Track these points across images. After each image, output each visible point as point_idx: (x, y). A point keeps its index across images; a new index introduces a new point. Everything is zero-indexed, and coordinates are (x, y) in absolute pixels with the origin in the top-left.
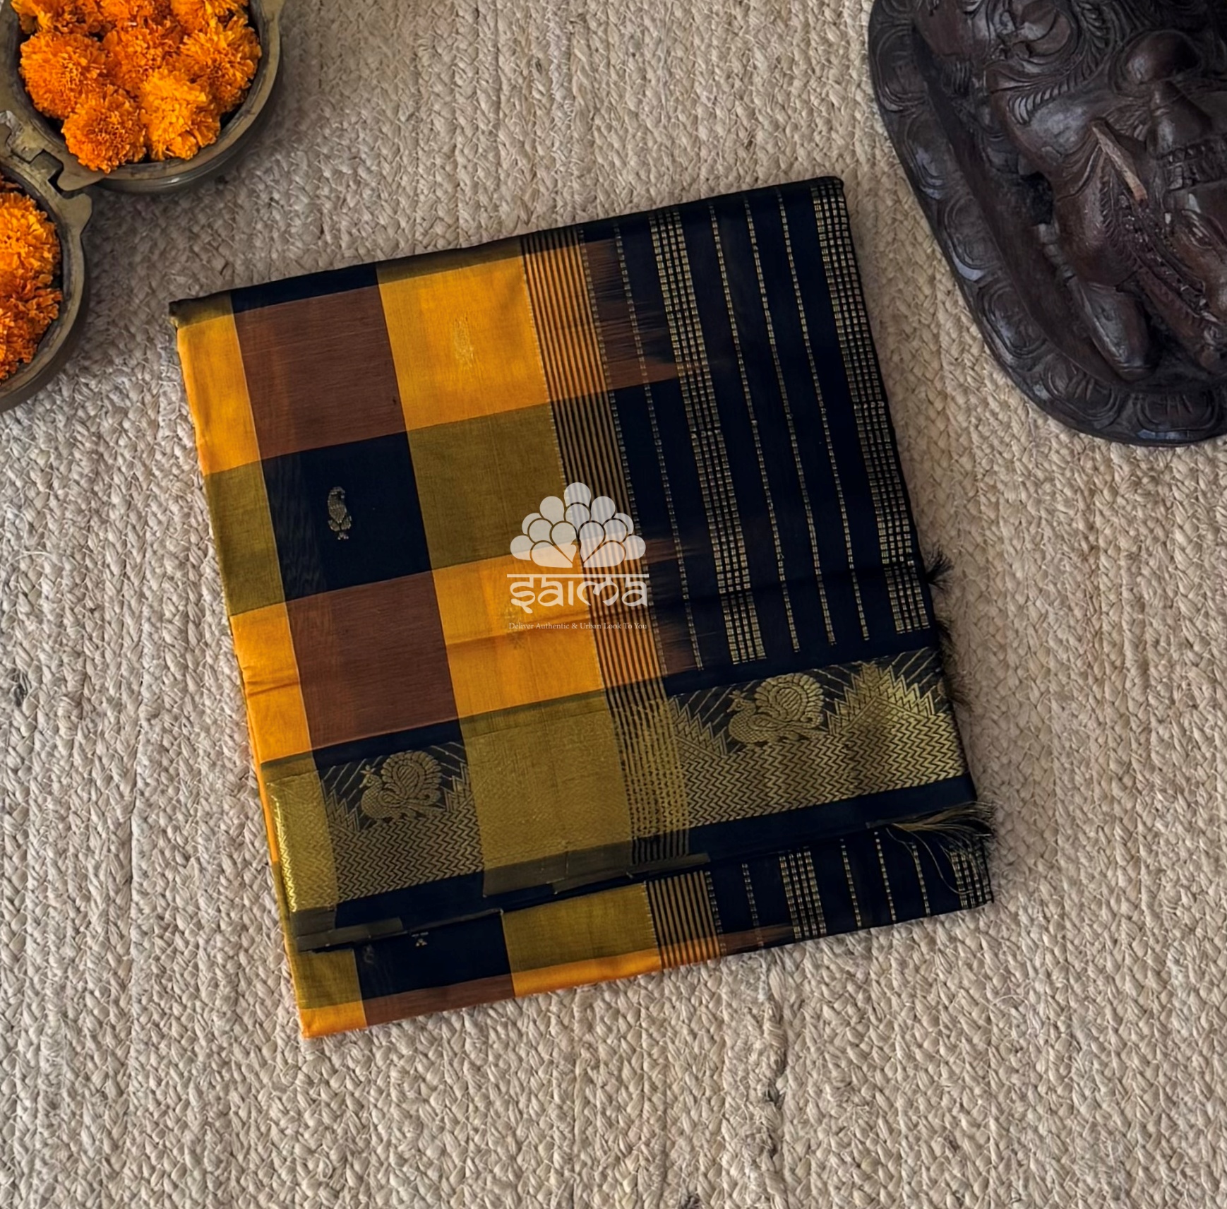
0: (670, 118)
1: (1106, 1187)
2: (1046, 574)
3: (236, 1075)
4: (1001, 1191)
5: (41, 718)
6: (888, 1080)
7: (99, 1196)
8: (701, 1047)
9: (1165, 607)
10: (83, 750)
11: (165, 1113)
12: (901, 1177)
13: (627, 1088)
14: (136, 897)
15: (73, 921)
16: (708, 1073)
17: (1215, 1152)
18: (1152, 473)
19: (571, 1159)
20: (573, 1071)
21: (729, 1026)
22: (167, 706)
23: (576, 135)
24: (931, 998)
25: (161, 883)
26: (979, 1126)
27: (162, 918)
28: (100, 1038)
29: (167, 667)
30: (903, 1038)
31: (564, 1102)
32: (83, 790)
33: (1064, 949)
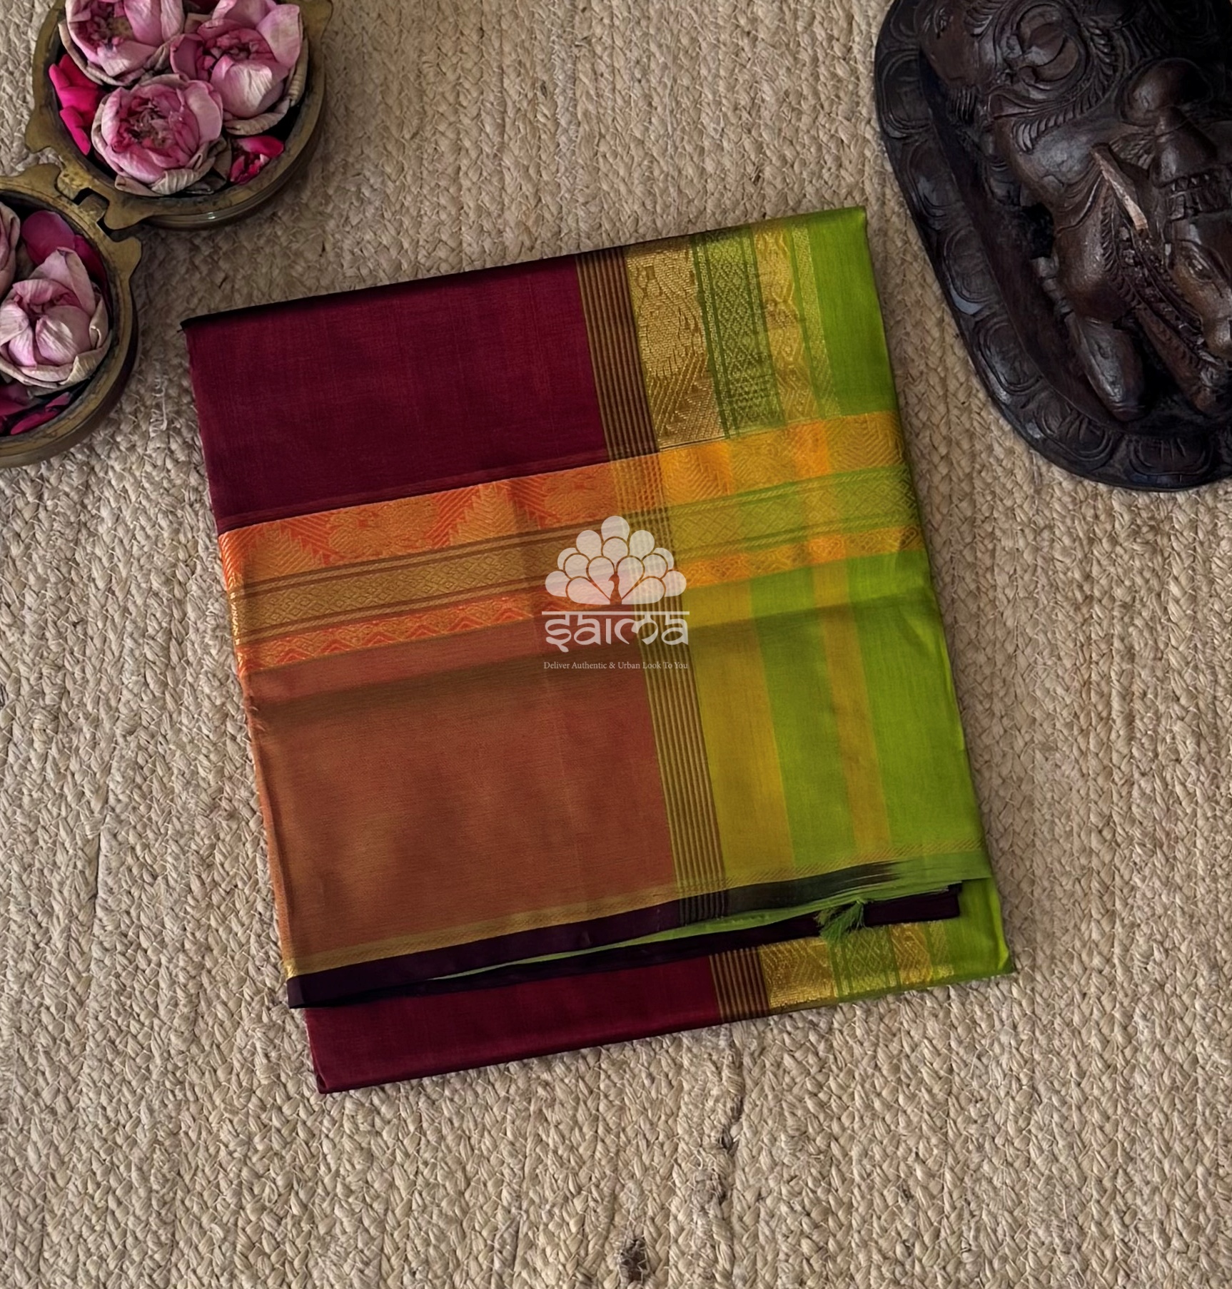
0: (676, 148)
1: (1057, 1240)
2: (1036, 623)
3: (189, 1094)
4: (952, 1241)
5: (17, 732)
6: (844, 1129)
7: (43, 1210)
8: (658, 1092)
9: (1155, 659)
10: (57, 765)
11: (115, 1130)
12: (851, 1225)
13: (581, 1129)
14: (100, 912)
15: (34, 936)
16: (663, 1117)
17: (1169, 1211)
18: (1152, 523)
19: (519, 1196)
20: (527, 1109)
21: (688, 1071)
22: (144, 723)
23: (580, 161)
24: (894, 1047)
25: (125, 898)
26: (933, 1176)
27: (126, 936)
28: (53, 1054)
29: (146, 684)
30: (863, 1087)
31: (515, 1137)
32: (53, 805)
33: (1032, 1002)
